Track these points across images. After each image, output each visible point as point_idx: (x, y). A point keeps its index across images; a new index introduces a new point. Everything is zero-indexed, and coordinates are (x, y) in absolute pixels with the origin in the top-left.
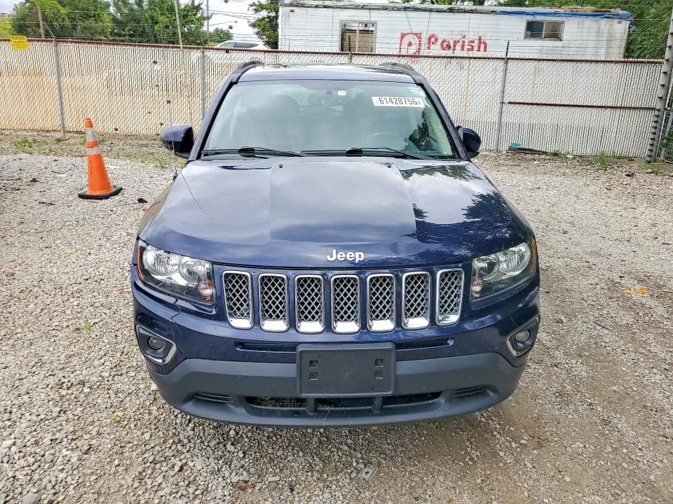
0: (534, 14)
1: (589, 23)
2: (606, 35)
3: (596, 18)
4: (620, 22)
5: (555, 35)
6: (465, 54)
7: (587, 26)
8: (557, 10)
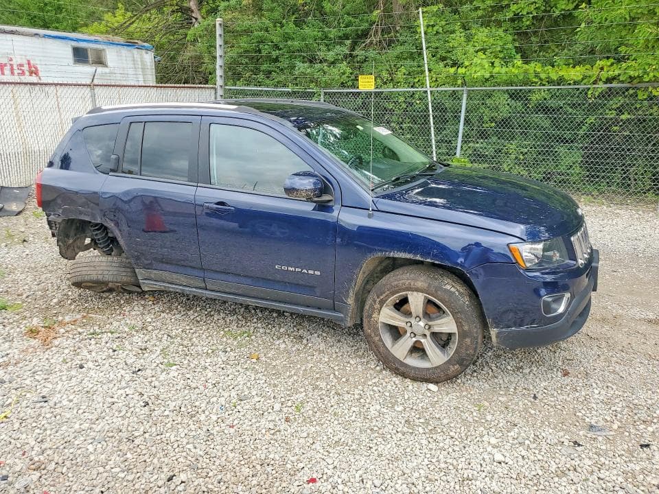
0: (77, 40)
1: (125, 51)
2: (140, 63)
3: (129, 48)
4: (147, 53)
5: (100, 62)
6: (16, 79)
7: (124, 55)
8: (97, 38)
